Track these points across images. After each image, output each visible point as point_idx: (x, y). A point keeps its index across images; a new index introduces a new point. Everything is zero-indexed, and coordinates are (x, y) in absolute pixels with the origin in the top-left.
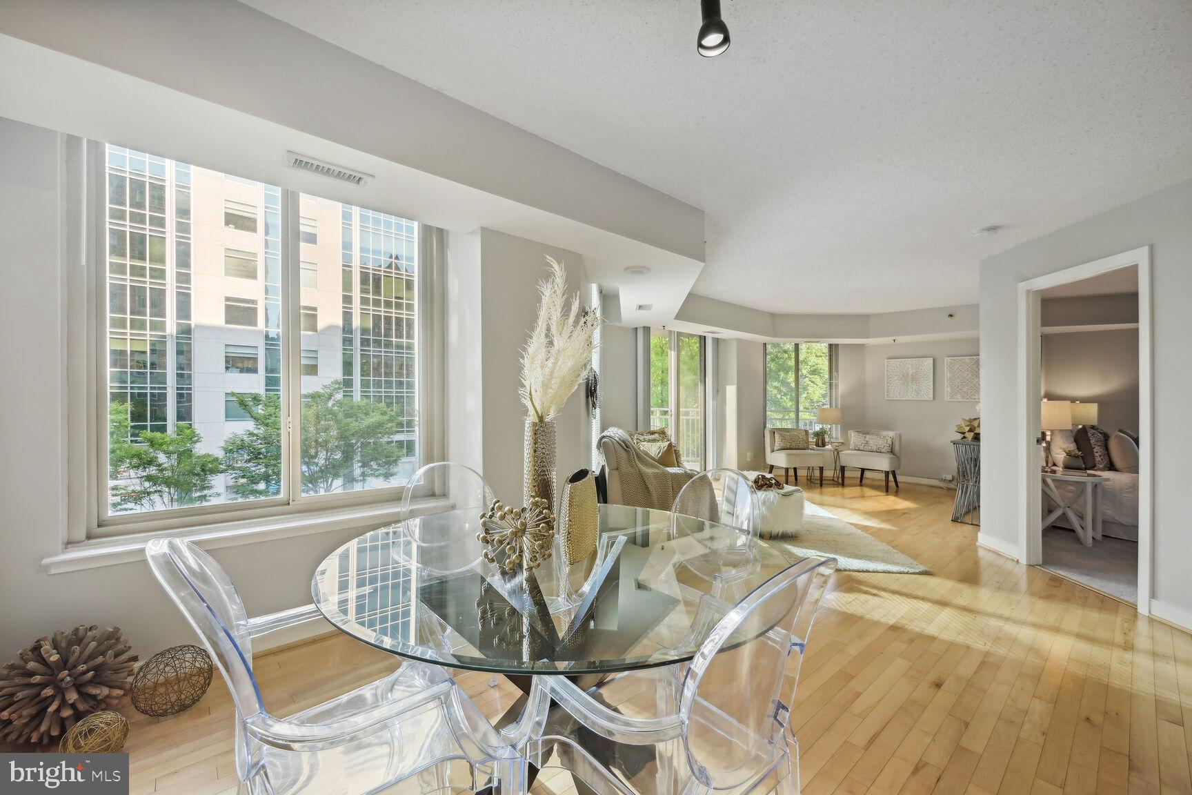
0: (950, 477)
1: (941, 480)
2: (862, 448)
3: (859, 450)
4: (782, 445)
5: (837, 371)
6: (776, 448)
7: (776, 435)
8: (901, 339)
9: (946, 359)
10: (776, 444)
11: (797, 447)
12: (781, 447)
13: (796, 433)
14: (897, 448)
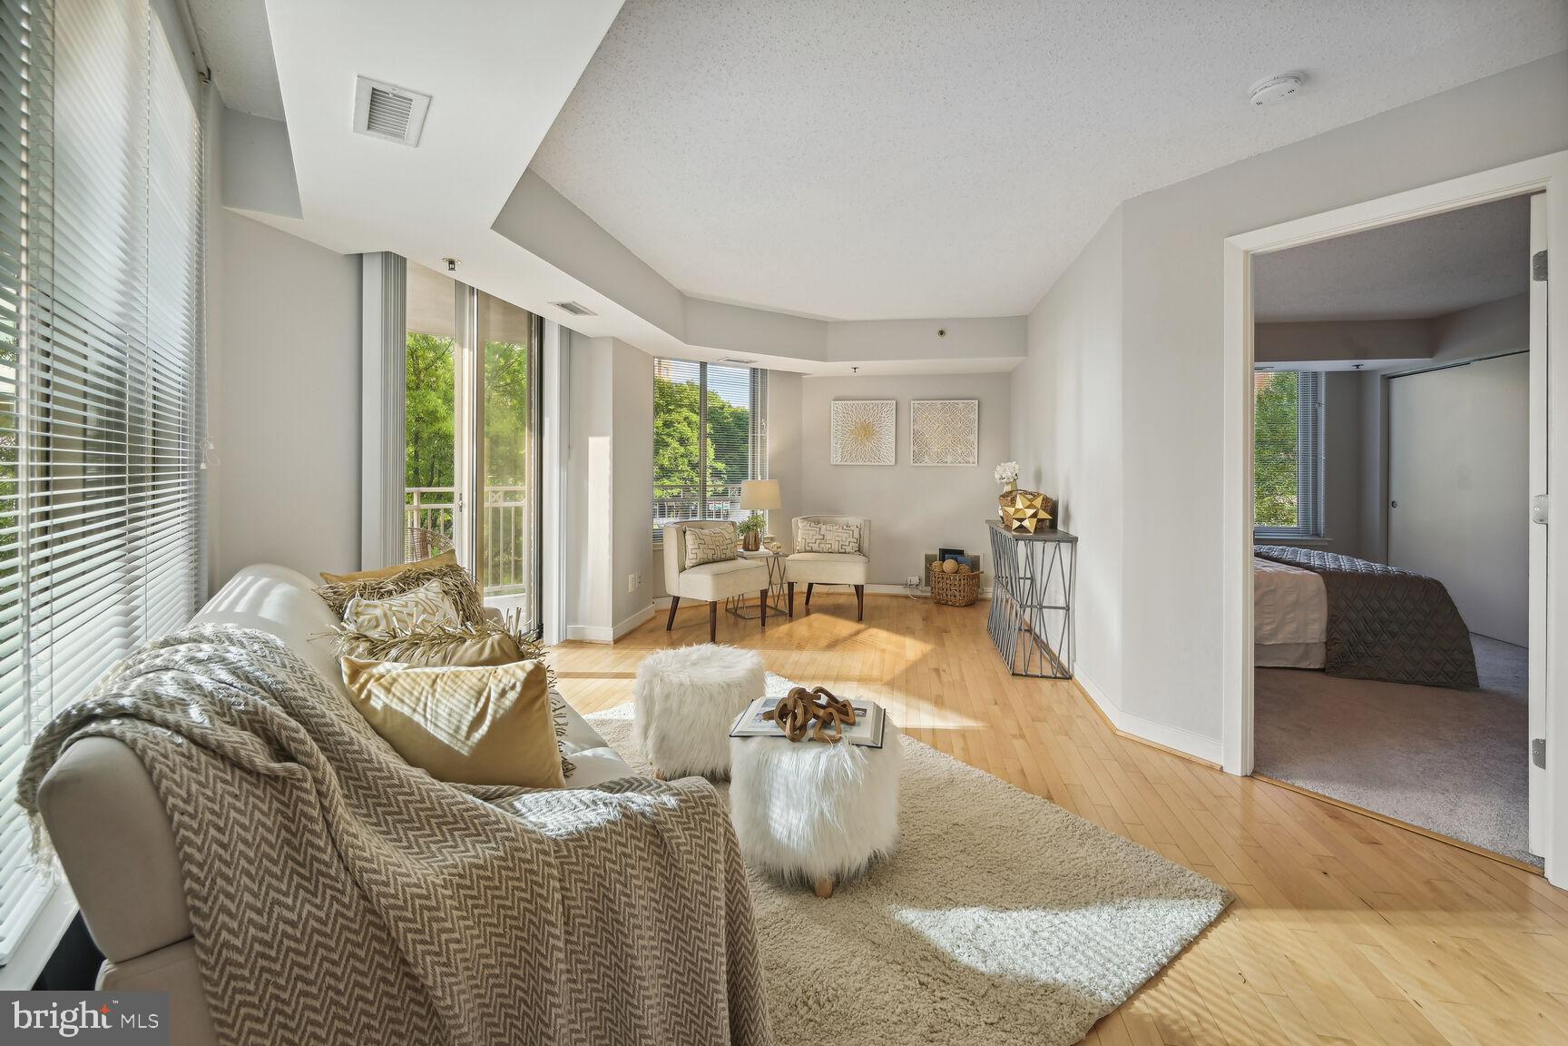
0: (915, 580)
1: (906, 585)
2: (815, 547)
3: (811, 551)
4: (700, 555)
5: (764, 416)
6: (688, 563)
7: (689, 537)
8: (868, 366)
9: (912, 402)
10: (690, 555)
11: (723, 557)
12: (698, 561)
13: (718, 530)
14: (866, 545)
